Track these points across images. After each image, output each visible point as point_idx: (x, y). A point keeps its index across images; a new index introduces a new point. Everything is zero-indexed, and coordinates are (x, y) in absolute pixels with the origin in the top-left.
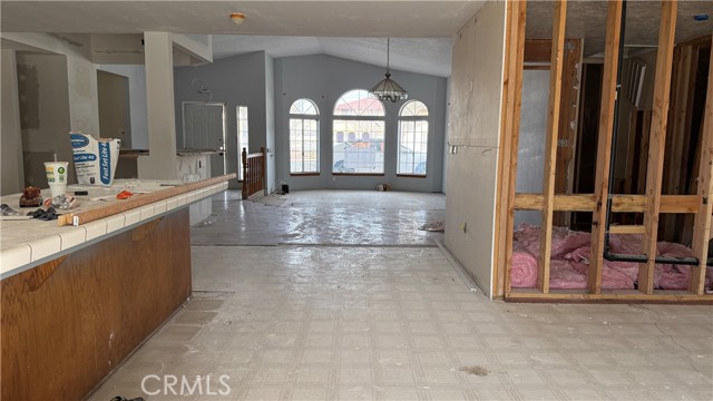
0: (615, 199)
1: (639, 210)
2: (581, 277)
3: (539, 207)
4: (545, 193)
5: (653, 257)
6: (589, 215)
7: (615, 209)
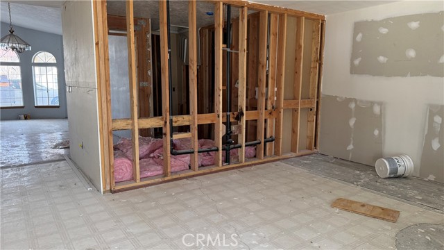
0: (174, 118)
2: (159, 168)
4: (132, 118)
5: (196, 150)
7: (174, 125)
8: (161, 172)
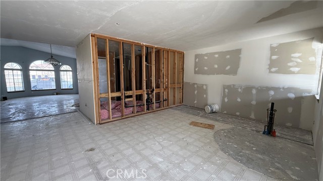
0: (126, 92)
1: (131, 94)
2: (120, 113)
3: (107, 96)
4: (108, 93)
5: (135, 105)
6: (120, 97)
7: (126, 95)
8: (120, 115)
